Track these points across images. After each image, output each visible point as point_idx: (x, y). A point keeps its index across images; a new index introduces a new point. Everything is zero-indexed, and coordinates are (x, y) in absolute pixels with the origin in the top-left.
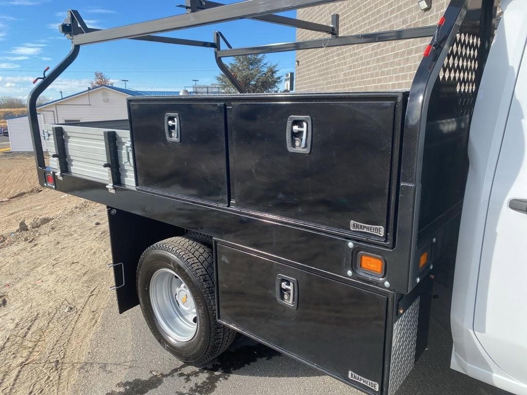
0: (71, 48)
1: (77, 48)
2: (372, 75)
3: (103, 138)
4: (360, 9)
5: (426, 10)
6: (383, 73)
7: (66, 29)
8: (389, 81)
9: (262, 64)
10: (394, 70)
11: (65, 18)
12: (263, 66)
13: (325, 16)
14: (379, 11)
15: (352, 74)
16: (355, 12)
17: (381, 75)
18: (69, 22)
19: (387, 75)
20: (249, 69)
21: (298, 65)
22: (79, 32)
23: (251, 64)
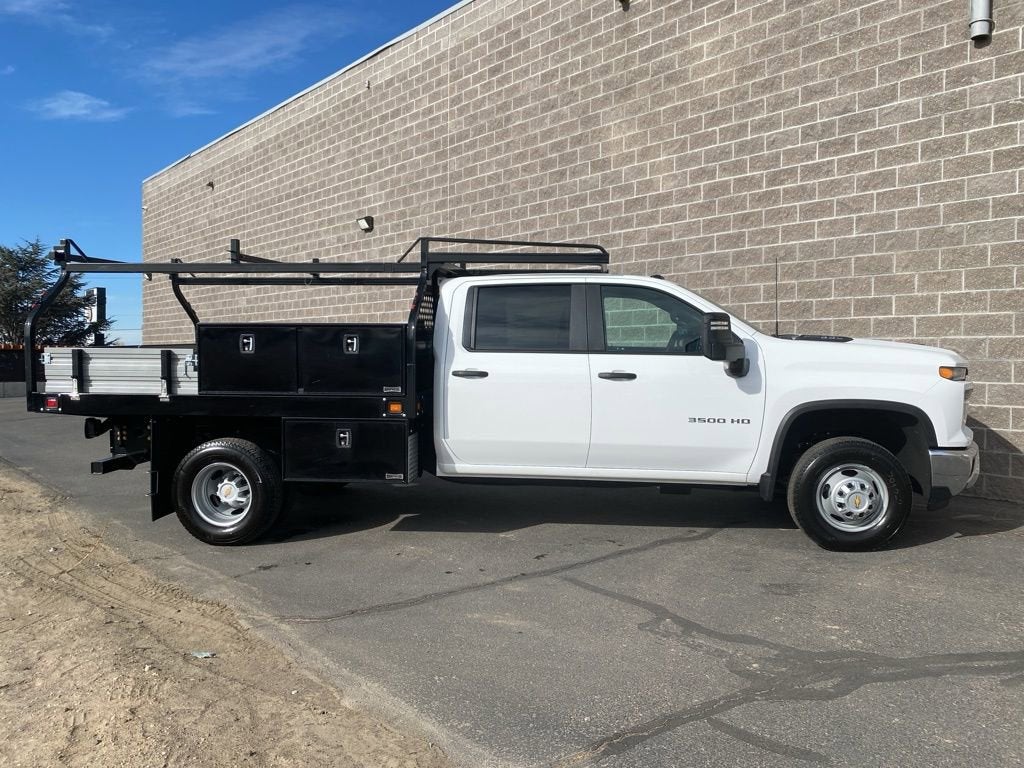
2: (296, 305)
4: (269, 211)
5: (367, 230)
6: (313, 303)
8: (325, 314)
9: (49, 271)
10: (330, 299)
12: (49, 274)
13: (205, 210)
14: (301, 220)
15: (262, 301)
16: (262, 213)
17: (312, 305)
19: (320, 305)
20: (17, 277)
21: (150, 279)
23: (23, 269)
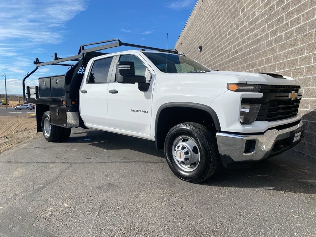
0: (36, 67)
1: (37, 68)
3: (35, 88)
7: (35, 63)
11: (35, 60)
18: (36, 61)
22: (37, 64)
